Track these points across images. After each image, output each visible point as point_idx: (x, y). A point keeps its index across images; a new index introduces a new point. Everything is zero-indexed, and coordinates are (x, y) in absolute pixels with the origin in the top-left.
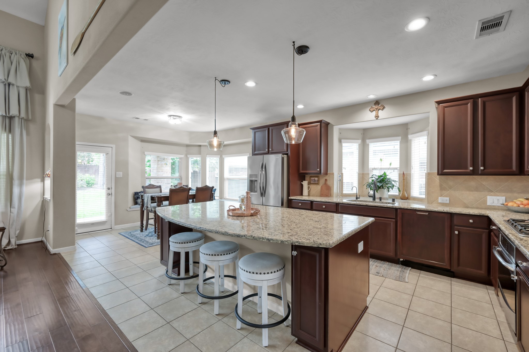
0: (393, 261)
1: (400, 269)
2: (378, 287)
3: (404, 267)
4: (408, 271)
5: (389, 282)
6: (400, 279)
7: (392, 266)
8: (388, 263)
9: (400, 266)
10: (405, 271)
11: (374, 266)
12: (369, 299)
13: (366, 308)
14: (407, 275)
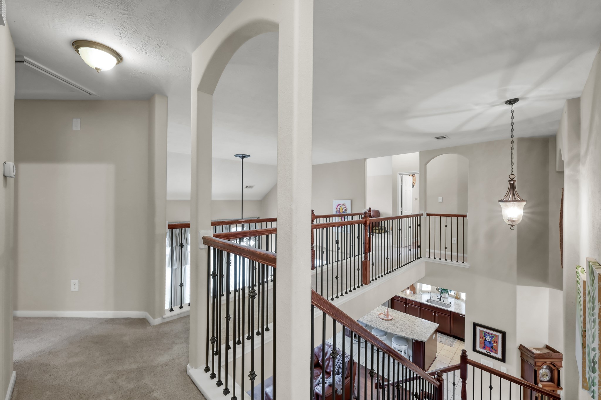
0: (450, 335)
1: (452, 340)
2: (441, 349)
3: (455, 339)
4: (456, 341)
5: (446, 347)
6: (451, 345)
7: (448, 338)
8: (446, 336)
9: (453, 338)
10: (454, 341)
11: (440, 338)
12: (437, 354)
13: (436, 358)
14: (455, 343)
